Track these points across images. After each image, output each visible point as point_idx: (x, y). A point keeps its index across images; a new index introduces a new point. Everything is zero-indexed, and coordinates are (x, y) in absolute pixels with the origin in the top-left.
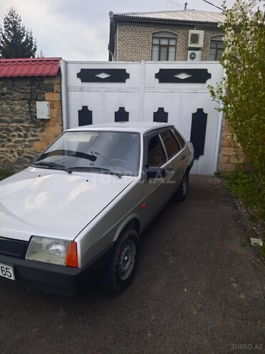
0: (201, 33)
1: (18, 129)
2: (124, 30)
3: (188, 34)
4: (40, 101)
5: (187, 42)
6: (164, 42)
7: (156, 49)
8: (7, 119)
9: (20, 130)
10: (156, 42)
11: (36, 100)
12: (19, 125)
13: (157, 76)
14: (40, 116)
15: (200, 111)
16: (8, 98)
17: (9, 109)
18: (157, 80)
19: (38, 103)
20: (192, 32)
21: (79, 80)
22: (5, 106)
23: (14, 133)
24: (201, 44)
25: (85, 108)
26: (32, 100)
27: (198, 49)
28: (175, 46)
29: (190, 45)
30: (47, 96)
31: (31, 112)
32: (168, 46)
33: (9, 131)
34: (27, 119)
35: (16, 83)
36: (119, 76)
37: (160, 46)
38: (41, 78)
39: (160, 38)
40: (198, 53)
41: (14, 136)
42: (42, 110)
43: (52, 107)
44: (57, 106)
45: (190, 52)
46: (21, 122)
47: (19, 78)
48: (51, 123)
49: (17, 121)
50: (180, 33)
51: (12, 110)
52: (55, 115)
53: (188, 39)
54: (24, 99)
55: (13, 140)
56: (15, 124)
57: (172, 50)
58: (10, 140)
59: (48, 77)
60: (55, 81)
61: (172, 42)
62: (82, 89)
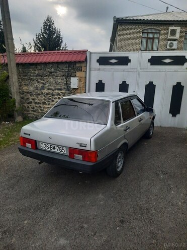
0: (178, 29)
1: (59, 94)
2: (123, 29)
3: (168, 30)
4: (73, 77)
5: (167, 35)
6: (151, 36)
7: (145, 40)
8: (52, 88)
9: (60, 95)
10: (145, 35)
11: (71, 76)
12: (59, 92)
13: (149, 61)
14: (72, 86)
15: (179, 84)
16: (54, 75)
17: (54, 82)
18: (149, 64)
19: (72, 78)
20: (171, 28)
21: (98, 64)
22: (52, 80)
23: (56, 97)
24: (177, 36)
25: (100, 81)
26: (69, 76)
27: (175, 40)
28: (159, 38)
29: (169, 37)
30: (78, 74)
31: (67, 83)
32: (153, 39)
33: (53, 95)
34: (65, 88)
35: (60, 66)
36: (124, 61)
37: (148, 38)
38: (75, 62)
39: (148, 33)
40: (175, 43)
41: (56, 98)
42: (74, 82)
43: (80, 81)
44: (83, 80)
45: (169, 42)
46: (61, 90)
47: (62, 63)
48: (79, 91)
49: (58, 89)
50: (162, 29)
51: (56, 82)
52: (81, 86)
53: (168, 33)
54: (63, 76)
55: (55, 101)
56: (57, 91)
57: (156, 41)
58: (53, 101)
59: (80, 62)
60: (83, 65)
61: (156, 36)
62: (99, 70)
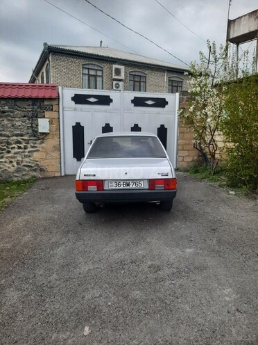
0: (122, 68)
1: (19, 142)
3: (111, 68)
4: (40, 118)
5: (112, 74)
6: (92, 73)
7: (86, 78)
8: (7, 133)
10: (86, 71)
11: (37, 117)
12: (19, 138)
13: (132, 101)
14: (41, 130)
15: (162, 126)
16: (9, 116)
17: (10, 125)
18: (133, 105)
20: (115, 66)
21: (73, 102)
22: (6, 122)
23: (13, 146)
24: (122, 76)
25: (78, 124)
26: (35, 117)
27: (120, 80)
28: (102, 76)
29: (114, 77)
30: (47, 114)
31: (32, 127)
32: (96, 76)
33: (8, 143)
34: (28, 133)
35: (18, 103)
36: (105, 101)
37: (90, 76)
38: (44, 99)
39: (89, 69)
40: (121, 84)
41: (14, 148)
42: (43, 125)
43: (51, 123)
44: (55, 122)
45: (115, 82)
46: (22, 135)
47: (23, 99)
48: (50, 136)
49: (17, 135)
50: (105, 66)
51: (13, 126)
52: (54, 130)
53: (112, 72)
54: (25, 116)
55: (13, 151)
56: (15, 138)
57: (99, 79)
58: (9, 152)
59: (51, 99)
60: (54, 103)
61: (99, 73)
62: (75, 110)
